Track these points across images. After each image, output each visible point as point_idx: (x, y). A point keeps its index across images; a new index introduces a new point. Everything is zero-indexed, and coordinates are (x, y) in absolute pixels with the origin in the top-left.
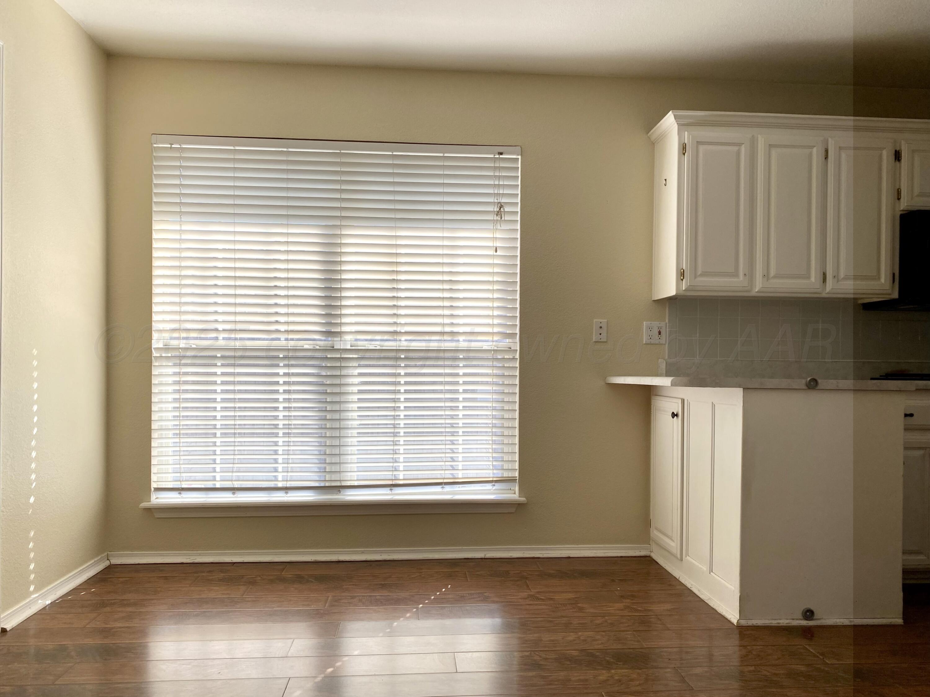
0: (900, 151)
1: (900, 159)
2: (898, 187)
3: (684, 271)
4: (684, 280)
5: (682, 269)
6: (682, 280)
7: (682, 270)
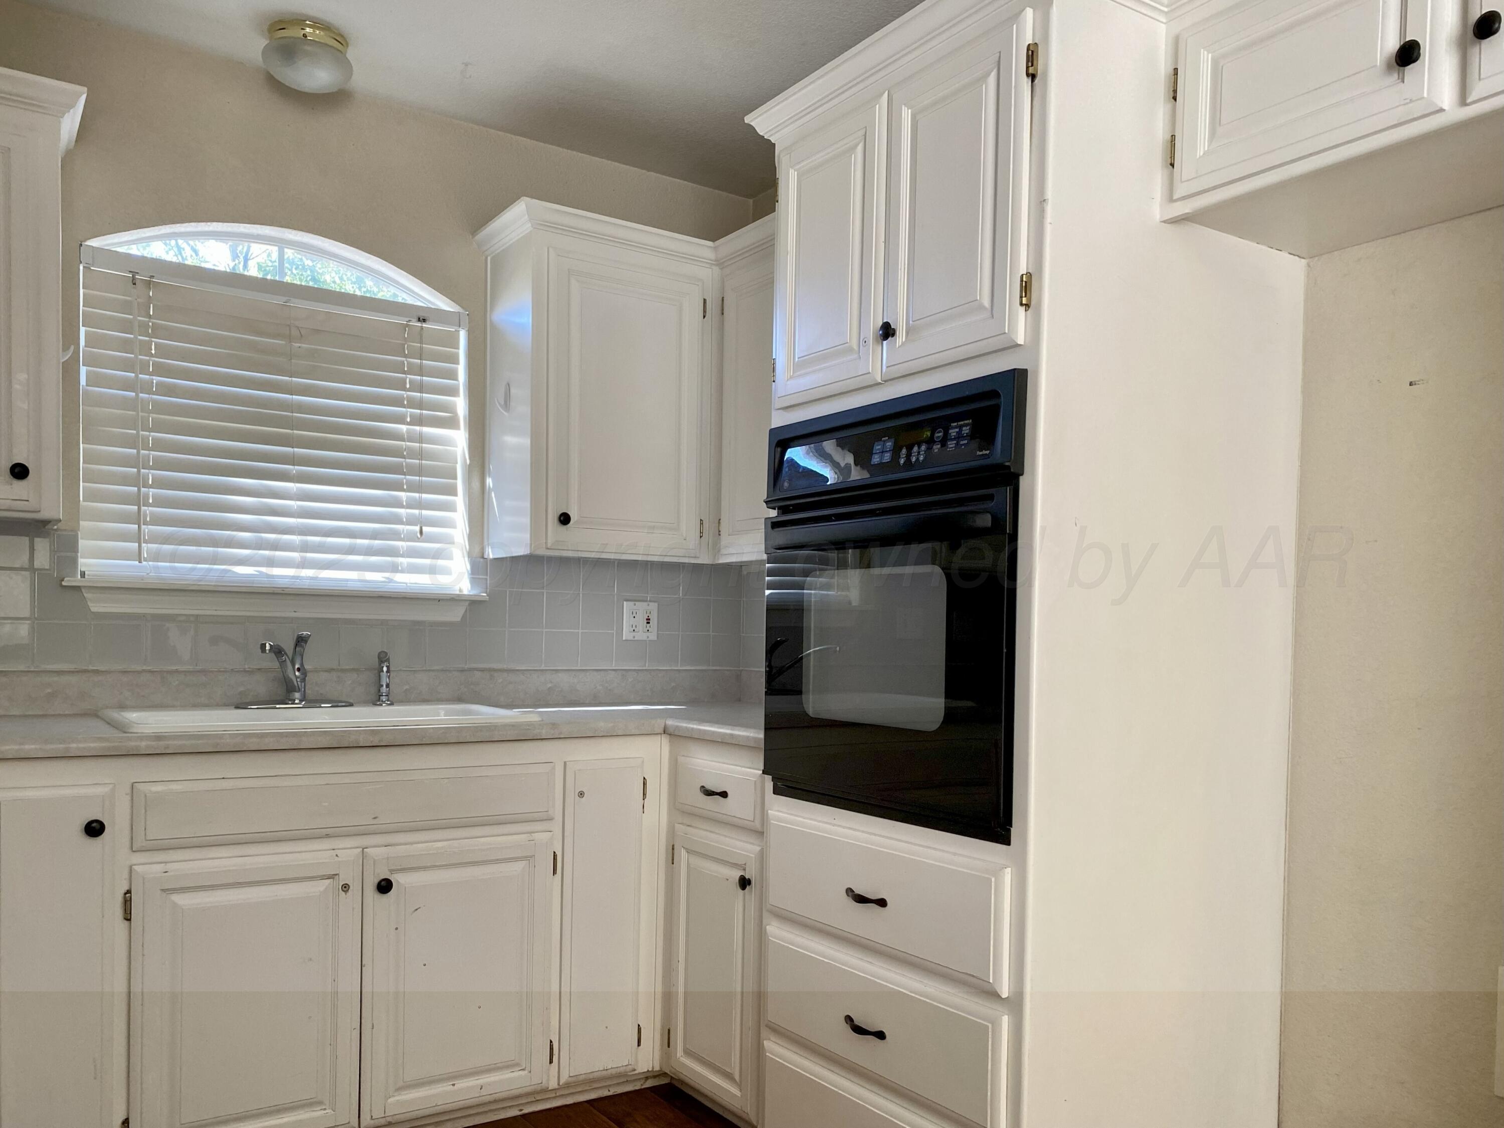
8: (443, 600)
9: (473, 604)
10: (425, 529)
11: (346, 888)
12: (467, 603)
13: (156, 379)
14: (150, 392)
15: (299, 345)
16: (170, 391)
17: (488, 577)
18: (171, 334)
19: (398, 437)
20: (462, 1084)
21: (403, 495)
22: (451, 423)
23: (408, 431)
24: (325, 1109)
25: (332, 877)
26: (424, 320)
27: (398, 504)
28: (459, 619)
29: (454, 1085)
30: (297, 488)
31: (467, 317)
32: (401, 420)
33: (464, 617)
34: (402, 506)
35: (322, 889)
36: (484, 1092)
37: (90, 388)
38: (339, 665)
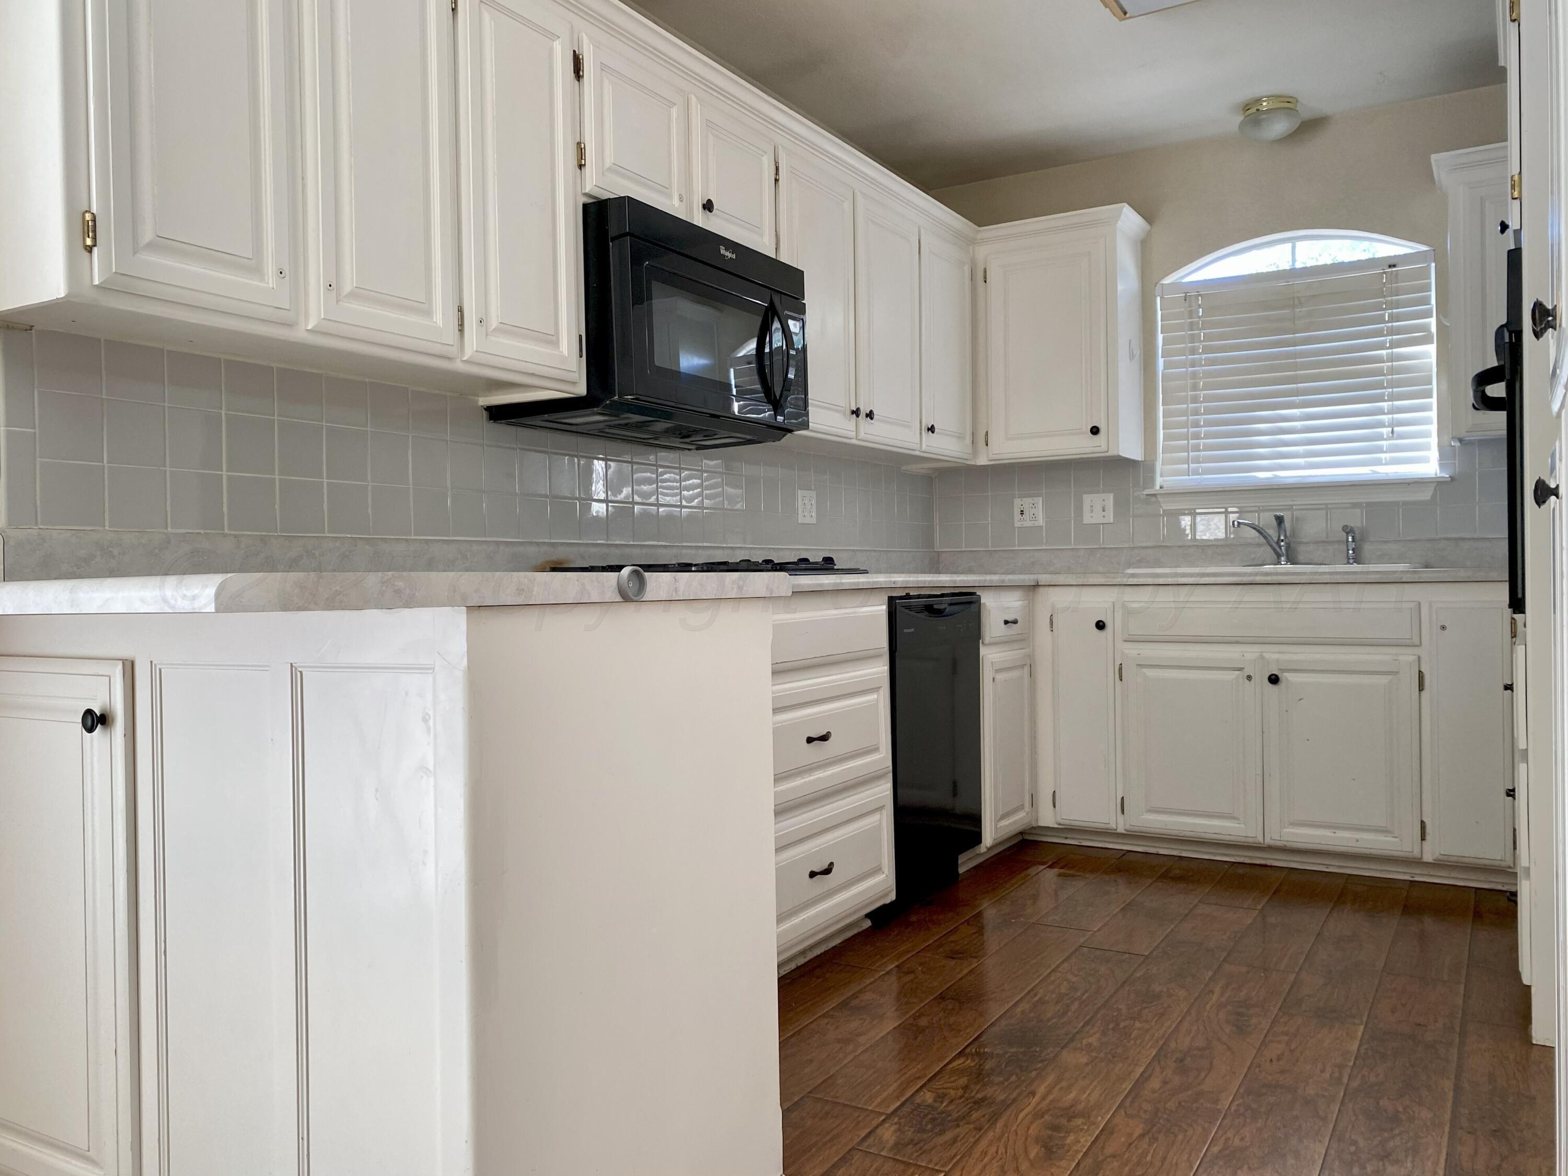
0: (581, 56)
1: (581, 74)
2: (578, 140)
3: (94, 220)
4: (95, 250)
5: (89, 212)
6: (90, 249)
7: (88, 217)
8: (1411, 483)
9: (1438, 483)
10: (1396, 429)
11: (1249, 678)
12: (1435, 484)
13: (1204, 356)
14: (1201, 365)
15: (1300, 310)
16: (1213, 362)
17: (1457, 462)
18: (1213, 325)
19: (1380, 360)
20: (1341, 834)
21: (1385, 405)
22: (1426, 340)
23: (1387, 354)
24: (1240, 824)
25: (1241, 669)
26: (1394, 266)
27: (1381, 412)
28: (1429, 498)
29: (1335, 833)
30: (1300, 412)
31: (1433, 252)
32: (1381, 346)
33: (1434, 496)
34: (1384, 414)
35: (1234, 677)
36: (1358, 844)
37: (1166, 371)
38: (1327, 538)
